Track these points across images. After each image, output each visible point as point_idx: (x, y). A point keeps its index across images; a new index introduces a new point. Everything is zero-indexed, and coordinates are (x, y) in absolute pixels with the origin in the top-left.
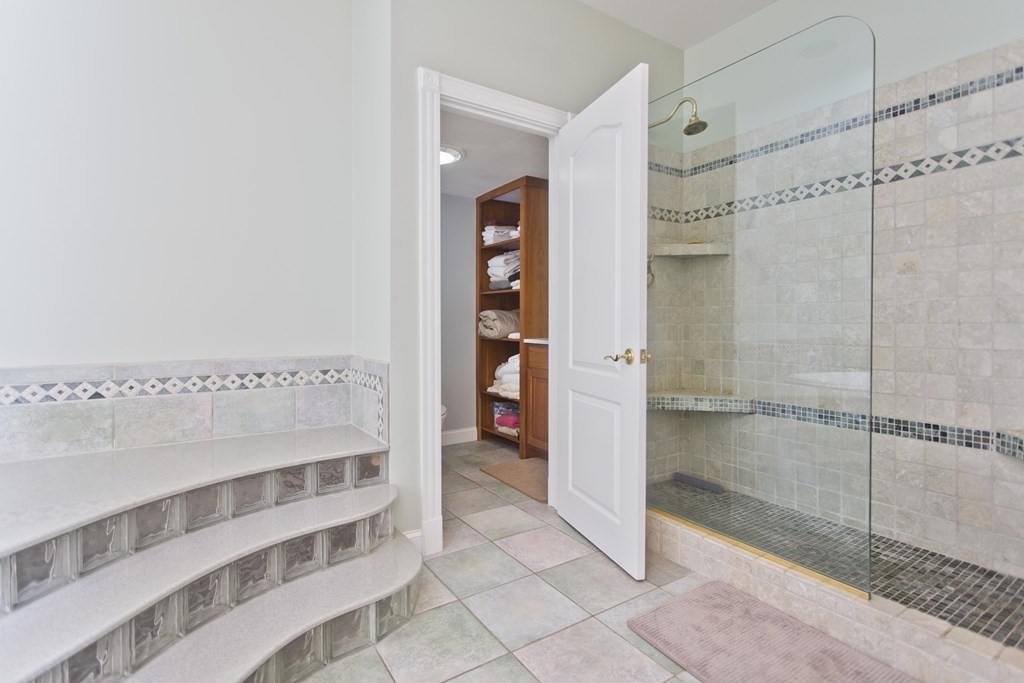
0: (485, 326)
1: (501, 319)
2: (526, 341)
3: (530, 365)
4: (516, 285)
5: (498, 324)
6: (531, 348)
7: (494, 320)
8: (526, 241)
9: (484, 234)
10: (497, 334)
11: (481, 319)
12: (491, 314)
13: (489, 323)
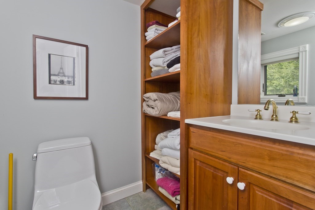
0: (148, 106)
1: (161, 100)
2: (187, 121)
3: (191, 145)
4: (176, 68)
5: (158, 103)
6: (192, 129)
7: (155, 101)
8: (187, 20)
9: (146, 34)
10: (157, 113)
11: (144, 100)
12: (152, 95)
13: (151, 103)
